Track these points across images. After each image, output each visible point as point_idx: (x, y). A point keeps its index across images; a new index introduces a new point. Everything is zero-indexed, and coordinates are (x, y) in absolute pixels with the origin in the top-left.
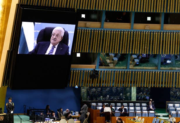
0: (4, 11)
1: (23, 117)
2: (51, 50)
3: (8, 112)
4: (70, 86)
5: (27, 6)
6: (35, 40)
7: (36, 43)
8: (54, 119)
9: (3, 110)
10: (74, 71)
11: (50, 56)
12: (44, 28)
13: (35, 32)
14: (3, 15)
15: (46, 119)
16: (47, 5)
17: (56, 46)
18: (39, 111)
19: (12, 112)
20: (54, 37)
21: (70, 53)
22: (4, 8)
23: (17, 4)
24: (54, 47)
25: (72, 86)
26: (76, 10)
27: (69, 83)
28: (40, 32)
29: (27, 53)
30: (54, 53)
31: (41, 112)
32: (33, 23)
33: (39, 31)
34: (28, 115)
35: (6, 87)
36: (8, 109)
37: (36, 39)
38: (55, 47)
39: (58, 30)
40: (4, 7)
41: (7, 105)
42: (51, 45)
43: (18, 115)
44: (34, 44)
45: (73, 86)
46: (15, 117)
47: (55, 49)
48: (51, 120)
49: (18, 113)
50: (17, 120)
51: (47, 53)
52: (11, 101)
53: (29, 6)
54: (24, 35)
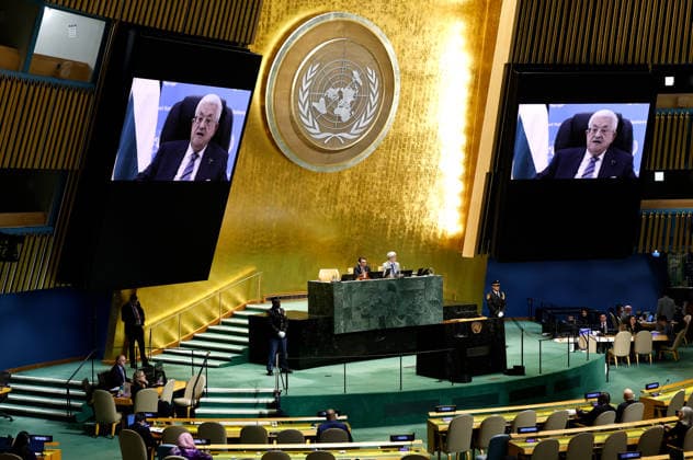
0: (476, 82)
1: (526, 325)
2: (588, 167)
3: (493, 314)
4: (640, 251)
5: (529, 66)
6: (550, 145)
7: (553, 153)
8: (602, 330)
9: (480, 310)
10: (648, 216)
11: (585, 182)
12: (572, 116)
13: (550, 128)
14: (474, 93)
15: (583, 330)
16: (577, 61)
17: (601, 157)
18: (566, 311)
19: (501, 314)
20: (598, 134)
21: (637, 173)
22: (477, 77)
23: (506, 65)
24: (595, 158)
25: (644, 250)
26: (650, 67)
27: (638, 245)
28: (561, 127)
29: (533, 177)
30: (595, 175)
31: (570, 314)
32: (544, 106)
33: (560, 124)
34: (538, 320)
35: (487, 256)
36: (492, 306)
37: (553, 142)
38: (597, 159)
39: (605, 118)
40: (475, 72)
41: (488, 297)
42: (588, 156)
43: (514, 321)
44: (549, 154)
45: (647, 252)
46: (509, 326)
47: (598, 165)
48: (595, 333)
49: (514, 316)
50: (514, 333)
51: (579, 176)
52: (497, 288)
53: (536, 66)
54: (524, 134)
